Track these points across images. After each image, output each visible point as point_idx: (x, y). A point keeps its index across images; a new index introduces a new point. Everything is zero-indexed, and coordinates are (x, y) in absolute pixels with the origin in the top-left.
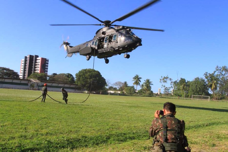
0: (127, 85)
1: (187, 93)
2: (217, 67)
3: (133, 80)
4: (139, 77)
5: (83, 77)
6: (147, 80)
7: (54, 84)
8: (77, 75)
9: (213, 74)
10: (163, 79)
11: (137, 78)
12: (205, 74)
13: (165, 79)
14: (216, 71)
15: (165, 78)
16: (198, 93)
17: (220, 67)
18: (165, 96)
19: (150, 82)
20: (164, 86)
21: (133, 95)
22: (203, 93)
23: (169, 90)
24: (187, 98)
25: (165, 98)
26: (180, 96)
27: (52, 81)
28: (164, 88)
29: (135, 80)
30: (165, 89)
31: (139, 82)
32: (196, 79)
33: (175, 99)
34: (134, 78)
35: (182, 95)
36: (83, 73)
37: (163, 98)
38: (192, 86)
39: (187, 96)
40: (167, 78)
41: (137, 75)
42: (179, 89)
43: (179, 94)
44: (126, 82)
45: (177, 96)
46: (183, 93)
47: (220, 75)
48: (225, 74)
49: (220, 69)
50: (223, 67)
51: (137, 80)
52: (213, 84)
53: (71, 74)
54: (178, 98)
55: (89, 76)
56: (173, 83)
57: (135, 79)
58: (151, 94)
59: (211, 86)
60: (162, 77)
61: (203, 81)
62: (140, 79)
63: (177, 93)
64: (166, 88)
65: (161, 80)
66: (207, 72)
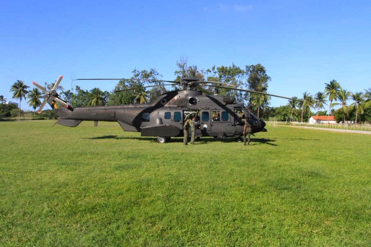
2: (135, 71)
3: (13, 91)
4: (24, 85)
6: (34, 90)
17: (138, 71)
19: (39, 94)
29: (15, 90)
34: (14, 87)
41: (18, 81)
52: (142, 96)
62: (25, 89)
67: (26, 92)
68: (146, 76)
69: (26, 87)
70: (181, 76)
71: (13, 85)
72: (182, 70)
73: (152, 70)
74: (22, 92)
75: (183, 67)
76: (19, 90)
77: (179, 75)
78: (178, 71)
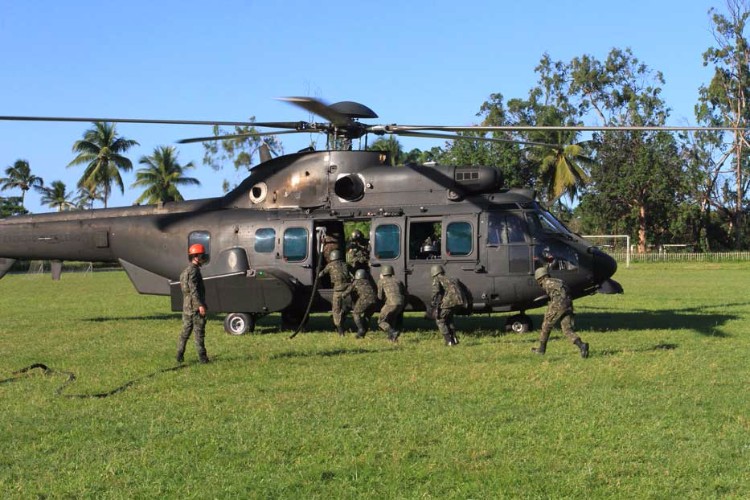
2: (546, 62)
3: (79, 160)
6: (157, 153)
10: (228, 148)
11: (104, 142)
12: (485, 106)
17: (558, 65)
19: (178, 169)
29: (87, 159)
31: (122, 172)
34: (82, 145)
41: (98, 123)
50: (577, 63)
51: (104, 160)
52: (562, 160)
57: (85, 153)
66: (499, 96)
67: (126, 164)
68: (592, 78)
69: (123, 144)
70: (731, 67)
71: (82, 139)
72: (733, 42)
73: (617, 53)
74: (111, 164)
75: (739, 31)
76: (100, 156)
77: (721, 64)
78: (717, 46)
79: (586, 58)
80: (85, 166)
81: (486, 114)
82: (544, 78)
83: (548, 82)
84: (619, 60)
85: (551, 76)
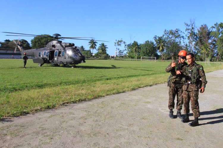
0: (84, 49)
1: (139, 55)
2: (165, 30)
5: (39, 43)
6: (102, 44)
7: (8, 51)
8: (32, 41)
9: (161, 37)
10: (118, 43)
11: (93, 42)
12: (154, 37)
13: (119, 43)
14: (164, 35)
15: (119, 41)
16: (148, 54)
18: (119, 59)
19: (105, 46)
20: (119, 49)
21: (90, 58)
22: (153, 54)
23: (123, 53)
24: (138, 60)
25: (119, 60)
26: (133, 58)
27: (6, 48)
28: (118, 51)
30: (120, 52)
32: (146, 42)
33: (128, 60)
35: (134, 57)
36: (39, 39)
37: (117, 60)
38: (143, 48)
39: (139, 58)
40: (121, 41)
41: (92, 39)
42: (132, 52)
43: (132, 56)
44: (82, 46)
45: (130, 58)
46: (136, 56)
47: (167, 38)
48: (172, 37)
49: (167, 32)
50: (170, 30)
51: (93, 45)
52: (161, 46)
53: (26, 40)
54: (130, 59)
55: (45, 41)
56: (127, 46)
57: (90, 43)
58: (107, 57)
59: (159, 48)
60: (116, 40)
61: (153, 43)
62: (95, 43)
63: (130, 56)
64: (120, 50)
65: (116, 43)
66: (156, 36)
68: (172, 33)
71: (90, 41)
73: (177, 29)
79: (172, 30)
80: (90, 45)
81: (154, 38)
82: (165, 33)
83: (165, 34)
84: (177, 30)
85: (166, 33)
